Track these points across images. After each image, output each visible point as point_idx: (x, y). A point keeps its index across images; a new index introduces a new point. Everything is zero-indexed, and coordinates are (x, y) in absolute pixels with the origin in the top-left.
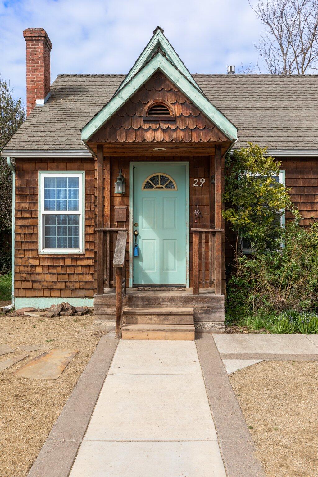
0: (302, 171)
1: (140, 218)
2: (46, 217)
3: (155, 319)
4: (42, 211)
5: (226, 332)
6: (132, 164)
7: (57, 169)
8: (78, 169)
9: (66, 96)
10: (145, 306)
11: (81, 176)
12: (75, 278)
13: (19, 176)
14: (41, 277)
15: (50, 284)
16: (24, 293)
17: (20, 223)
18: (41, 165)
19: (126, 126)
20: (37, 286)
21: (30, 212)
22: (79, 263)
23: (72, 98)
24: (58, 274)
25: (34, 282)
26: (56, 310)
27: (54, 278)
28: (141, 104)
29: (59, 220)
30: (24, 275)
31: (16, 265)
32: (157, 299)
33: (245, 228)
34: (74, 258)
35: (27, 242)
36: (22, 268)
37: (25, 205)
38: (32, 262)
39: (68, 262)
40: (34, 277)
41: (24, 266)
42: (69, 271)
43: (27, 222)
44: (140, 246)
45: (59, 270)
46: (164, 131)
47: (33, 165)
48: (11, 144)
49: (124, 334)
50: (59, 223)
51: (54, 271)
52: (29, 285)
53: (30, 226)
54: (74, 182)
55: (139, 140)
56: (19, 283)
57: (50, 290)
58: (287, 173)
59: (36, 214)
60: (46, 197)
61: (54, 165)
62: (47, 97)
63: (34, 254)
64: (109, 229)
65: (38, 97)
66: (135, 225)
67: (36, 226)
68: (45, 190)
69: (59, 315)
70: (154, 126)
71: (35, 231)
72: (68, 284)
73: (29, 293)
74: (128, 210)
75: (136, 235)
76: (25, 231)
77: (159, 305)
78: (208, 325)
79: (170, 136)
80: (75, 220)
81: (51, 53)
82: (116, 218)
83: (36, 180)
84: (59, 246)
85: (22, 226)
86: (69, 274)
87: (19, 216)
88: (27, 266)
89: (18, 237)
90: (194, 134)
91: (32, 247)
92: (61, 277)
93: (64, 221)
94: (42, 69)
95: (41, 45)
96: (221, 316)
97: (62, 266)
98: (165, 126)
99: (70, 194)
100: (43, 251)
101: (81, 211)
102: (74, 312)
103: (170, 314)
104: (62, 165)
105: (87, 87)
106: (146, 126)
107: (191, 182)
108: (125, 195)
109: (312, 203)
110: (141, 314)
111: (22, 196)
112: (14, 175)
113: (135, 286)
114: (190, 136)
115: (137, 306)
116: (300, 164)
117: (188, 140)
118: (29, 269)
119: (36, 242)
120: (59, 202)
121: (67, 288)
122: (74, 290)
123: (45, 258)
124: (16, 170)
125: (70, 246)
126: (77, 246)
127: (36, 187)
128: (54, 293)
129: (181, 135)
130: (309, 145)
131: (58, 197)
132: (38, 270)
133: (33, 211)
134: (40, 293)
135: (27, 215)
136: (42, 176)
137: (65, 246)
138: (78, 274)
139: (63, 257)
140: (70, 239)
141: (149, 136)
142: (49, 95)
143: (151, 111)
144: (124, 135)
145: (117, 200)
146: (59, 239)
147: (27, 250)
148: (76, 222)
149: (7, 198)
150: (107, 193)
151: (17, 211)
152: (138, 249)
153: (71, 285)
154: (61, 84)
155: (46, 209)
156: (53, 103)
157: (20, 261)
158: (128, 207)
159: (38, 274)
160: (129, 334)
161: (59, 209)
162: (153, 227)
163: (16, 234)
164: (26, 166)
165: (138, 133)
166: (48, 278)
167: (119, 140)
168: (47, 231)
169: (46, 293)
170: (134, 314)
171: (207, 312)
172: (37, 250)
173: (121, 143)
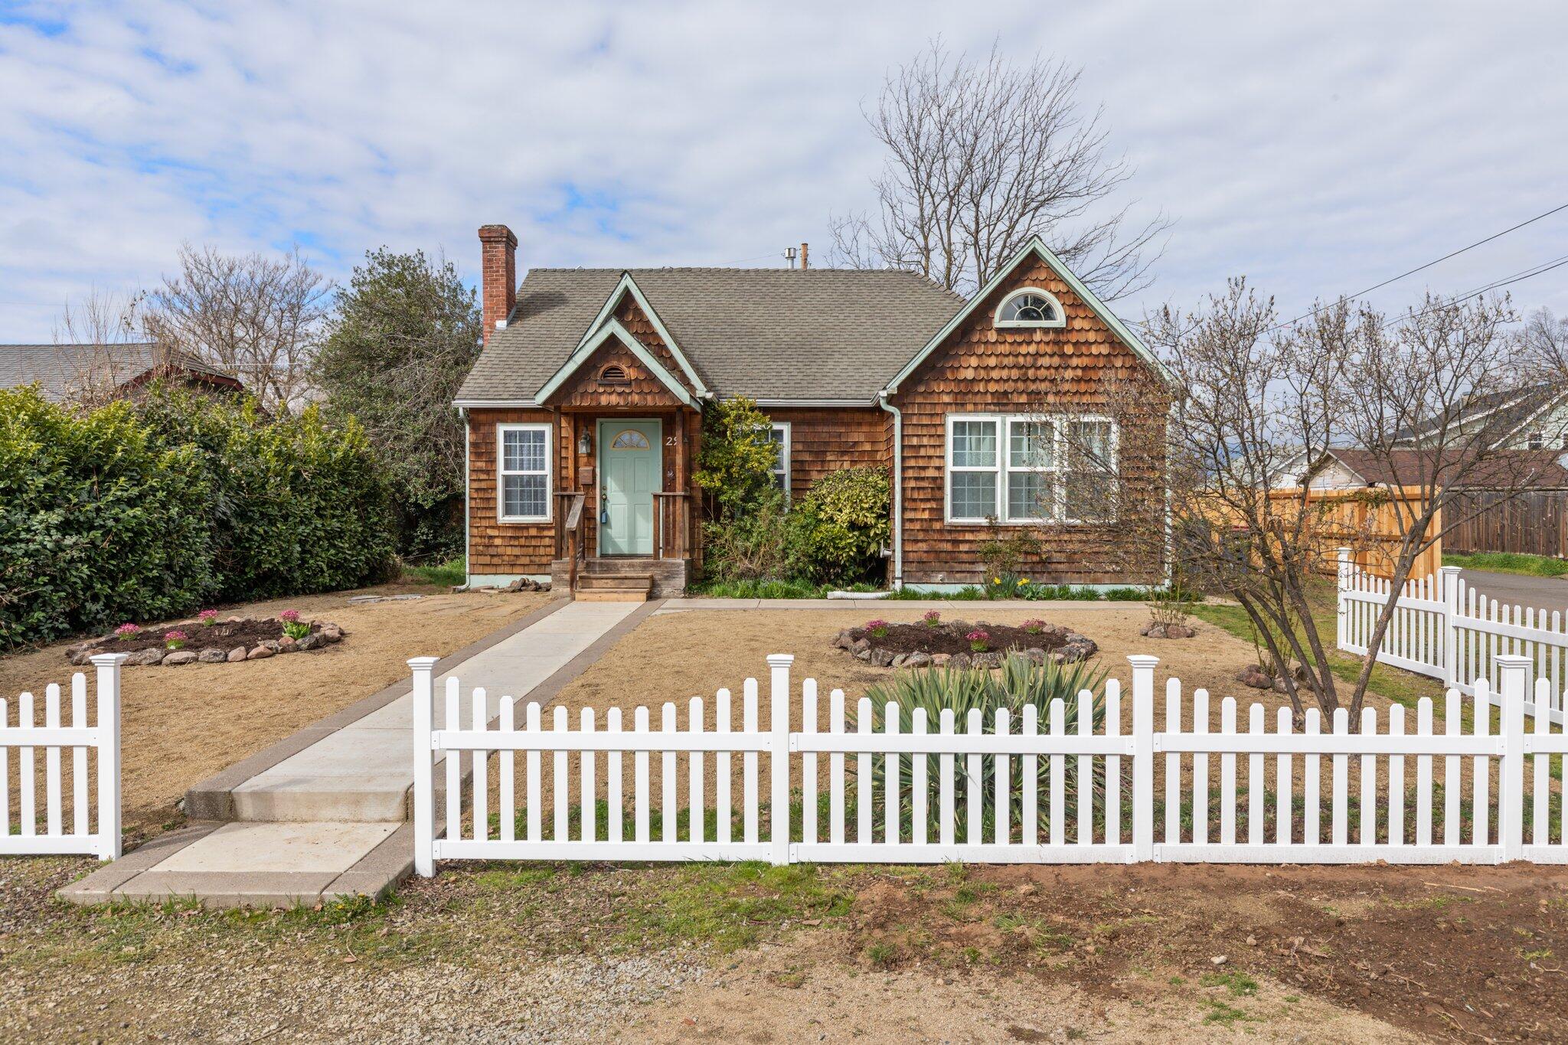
0: (810, 423)
1: (609, 479)
2: (507, 479)
3: (611, 583)
4: (501, 471)
5: (684, 597)
6: (598, 420)
7: (520, 421)
8: (545, 421)
9: (537, 311)
10: (602, 572)
11: (547, 429)
12: (542, 551)
13: (475, 429)
14: (500, 550)
15: (512, 558)
16: (480, 569)
17: (475, 485)
18: (501, 416)
19: (581, 389)
20: (496, 560)
21: (487, 472)
22: (546, 533)
23: (544, 314)
24: (521, 546)
25: (492, 556)
26: (517, 586)
27: (517, 551)
28: (596, 368)
29: (522, 481)
30: (481, 548)
31: (471, 536)
32: (616, 564)
33: (719, 492)
34: (540, 527)
35: (483, 508)
36: (478, 540)
37: (481, 465)
38: (490, 532)
39: (533, 532)
40: (493, 551)
41: (481, 537)
42: (533, 543)
43: (483, 485)
44: (609, 512)
45: (522, 541)
46: (619, 394)
47: (491, 416)
48: (463, 390)
49: (577, 596)
50: (522, 486)
51: (516, 543)
52: (487, 560)
53: (487, 489)
54: (540, 436)
55: (594, 404)
56: (475, 557)
57: (512, 565)
58: (793, 425)
59: (495, 475)
60: (506, 454)
61: (515, 416)
62: (511, 316)
63: (492, 523)
64: (573, 493)
65: (499, 318)
66: (603, 488)
67: (494, 489)
68: (506, 446)
69: (520, 590)
70: (609, 390)
71: (493, 495)
72: (533, 558)
73: (488, 569)
74: (594, 471)
75: (604, 500)
76: (481, 495)
77: (618, 571)
78: (666, 590)
79: (625, 399)
80: (541, 482)
81: (517, 252)
82: (581, 481)
83: (493, 434)
84: (522, 513)
85: (477, 490)
86: (535, 546)
87: (474, 477)
88: (484, 537)
89: (473, 502)
90: (649, 398)
91: (490, 514)
92: (525, 551)
93: (529, 484)
94: (504, 280)
95: (501, 247)
96: (681, 581)
97: (526, 537)
98: (619, 389)
99: (535, 450)
100: (503, 519)
101: (548, 471)
102: (538, 588)
103: (626, 578)
104: (525, 416)
105: (567, 295)
106: (601, 390)
107: (665, 441)
108: (591, 455)
109: (823, 462)
110: (597, 579)
111: (477, 454)
112: (467, 428)
113: (603, 556)
114: (645, 399)
115: (595, 572)
116: (808, 415)
117: (643, 403)
118: (487, 540)
119: (494, 509)
120: (522, 461)
121: (532, 563)
122: (540, 565)
123: (506, 527)
124: (470, 422)
125: (536, 513)
126: (544, 513)
127: (494, 443)
128: (517, 570)
129: (636, 398)
130: (818, 393)
131: (521, 454)
132: (498, 542)
133: (491, 471)
134: (500, 569)
135: (483, 476)
136: (501, 429)
137: (529, 514)
138: (545, 546)
139: (526, 527)
140: (536, 505)
141: (604, 400)
142: (513, 311)
143: (605, 374)
144: (579, 398)
145: (583, 460)
146: (522, 506)
147: (485, 518)
148: (543, 485)
149: (456, 447)
150: (571, 454)
151: (472, 471)
152: (607, 515)
153: (537, 559)
154: (532, 289)
155: (507, 468)
156: (518, 324)
157: (475, 531)
158: (595, 467)
159: (497, 546)
160: (583, 596)
161: (522, 468)
162: (623, 491)
163: (471, 498)
164: (482, 417)
165: (594, 396)
166: (509, 551)
167: (574, 404)
168: (508, 495)
169: (507, 569)
170: (589, 578)
171: (667, 578)
172: (495, 517)
173: (575, 407)
